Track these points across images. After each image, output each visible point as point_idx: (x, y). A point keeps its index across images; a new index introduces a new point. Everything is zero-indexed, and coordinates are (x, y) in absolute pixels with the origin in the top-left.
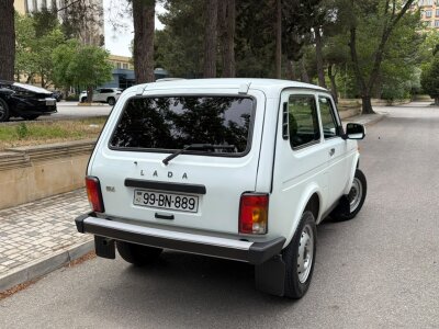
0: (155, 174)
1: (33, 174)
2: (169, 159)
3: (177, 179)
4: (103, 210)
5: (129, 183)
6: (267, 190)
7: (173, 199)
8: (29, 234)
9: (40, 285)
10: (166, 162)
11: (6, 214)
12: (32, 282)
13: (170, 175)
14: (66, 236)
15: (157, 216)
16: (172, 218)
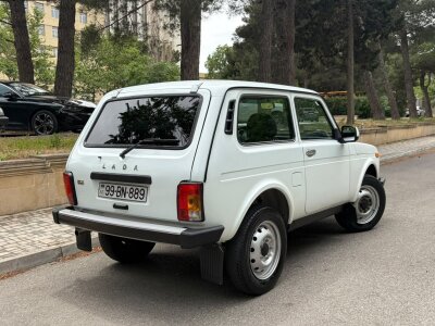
0: (114, 167)
1: (54, 180)
2: (126, 152)
3: (130, 172)
4: (76, 203)
5: (94, 176)
6: (202, 180)
7: (128, 190)
8: (34, 233)
9: (25, 275)
10: (123, 155)
11: (23, 216)
12: (20, 271)
13: (125, 168)
14: (67, 236)
15: (115, 206)
16: (126, 208)
